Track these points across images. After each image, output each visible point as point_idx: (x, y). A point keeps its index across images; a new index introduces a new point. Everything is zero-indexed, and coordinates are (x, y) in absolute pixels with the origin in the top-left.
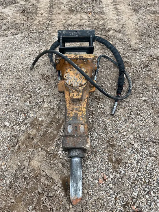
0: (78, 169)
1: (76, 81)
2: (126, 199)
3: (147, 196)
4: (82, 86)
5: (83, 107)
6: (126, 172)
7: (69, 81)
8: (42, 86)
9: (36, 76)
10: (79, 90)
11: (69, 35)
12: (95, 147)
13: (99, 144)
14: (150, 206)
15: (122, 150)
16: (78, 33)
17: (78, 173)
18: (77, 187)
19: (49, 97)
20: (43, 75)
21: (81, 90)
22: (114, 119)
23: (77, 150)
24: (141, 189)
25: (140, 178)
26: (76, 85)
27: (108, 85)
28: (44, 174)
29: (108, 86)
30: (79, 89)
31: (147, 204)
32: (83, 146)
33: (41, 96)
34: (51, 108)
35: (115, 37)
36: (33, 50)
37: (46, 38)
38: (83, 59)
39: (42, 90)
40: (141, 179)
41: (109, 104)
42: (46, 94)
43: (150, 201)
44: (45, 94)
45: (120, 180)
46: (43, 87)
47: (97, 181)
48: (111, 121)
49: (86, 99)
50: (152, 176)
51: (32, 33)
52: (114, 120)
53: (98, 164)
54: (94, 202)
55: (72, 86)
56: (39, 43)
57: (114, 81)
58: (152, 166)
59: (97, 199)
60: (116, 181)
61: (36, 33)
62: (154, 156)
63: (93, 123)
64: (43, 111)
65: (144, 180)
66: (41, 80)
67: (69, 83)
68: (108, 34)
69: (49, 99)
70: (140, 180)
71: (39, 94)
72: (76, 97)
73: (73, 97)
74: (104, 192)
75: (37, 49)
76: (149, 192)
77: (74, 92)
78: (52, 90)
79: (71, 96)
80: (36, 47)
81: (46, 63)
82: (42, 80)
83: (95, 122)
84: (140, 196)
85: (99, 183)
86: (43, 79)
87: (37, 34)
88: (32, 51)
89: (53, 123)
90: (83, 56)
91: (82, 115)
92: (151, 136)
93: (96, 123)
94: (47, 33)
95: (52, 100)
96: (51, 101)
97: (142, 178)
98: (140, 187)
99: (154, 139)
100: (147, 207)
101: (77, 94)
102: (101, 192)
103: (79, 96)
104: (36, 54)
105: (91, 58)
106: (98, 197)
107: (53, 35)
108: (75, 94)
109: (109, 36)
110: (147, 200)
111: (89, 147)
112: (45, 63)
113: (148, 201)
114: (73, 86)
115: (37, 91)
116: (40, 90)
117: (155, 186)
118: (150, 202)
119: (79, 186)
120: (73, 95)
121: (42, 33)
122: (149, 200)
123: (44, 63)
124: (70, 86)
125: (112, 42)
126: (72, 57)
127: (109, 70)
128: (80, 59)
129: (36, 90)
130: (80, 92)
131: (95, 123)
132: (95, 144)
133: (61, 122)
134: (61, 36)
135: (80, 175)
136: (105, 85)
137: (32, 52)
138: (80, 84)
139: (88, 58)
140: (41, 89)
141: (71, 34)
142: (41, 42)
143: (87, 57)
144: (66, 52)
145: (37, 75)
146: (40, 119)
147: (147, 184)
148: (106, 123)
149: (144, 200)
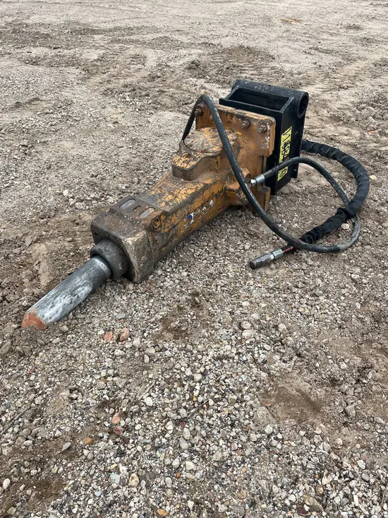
0: (85, 275)
1: (203, 144)
2: (121, 395)
3: (170, 426)
5: (183, 192)
6: (173, 357)
7: (191, 141)
10: (195, 156)
11: (253, 88)
12: (161, 287)
13: (174, 289)
14: (156, 449)
15: (208, 322)
17: (78, 280)
18: (52, 299)
21: (199, 158)
23: (110, 244)
24: (172, 404)
25: (193, 384)
26: (196, 148)
27: (296, 225)
28: (36, 268)
29: (293, 226)
30: (196, 154)
31: (153, 439)
32: (122, 237)
38: (243, 118)
40: (192, 389)
43: (168, 440)
45: (147, 359)
47: (102, 332)
49: (202, 185)
50: (224, 400)
53: (135, 312)
54: (59, 356)
58: (245, 385)
59: (71, 357)
60: (136, 354)
62: (269, 374)
65: (196, 393)
67: (189, 143)
70: (186, 387)
72: (181, 164)
73: (176, 162)
74: (94, 355)
76: (181, 422)
77: (184, 156)
84: (156, 413)
85: (102, 337)
90: (245, 114)
91: (171, 201)
92: (304, 339)
97: (198, 387)
98: (174, 400)
99: (306, 350)
100: (146, 444)
101: (186, 161)
102: (88, 352)
103: (188, 164)
105: (258, 120)
106: (74, 355)
108: (183, 159)
110: (164, 433)
111: (130, 243)
113: (161, 437)
117: (210, 422)
118: (164, 441)
119: (58, 298)
120: (180, 159)
122: (167, 436)
124: (187, 146)
128: (238, 116)
130: (195, 159)
132: (165, 283)
134: (238, 86)
135: (77, 285)
136: (290, 223)
139: (252, 118)
147: (196, 405)
149: (155, 426)
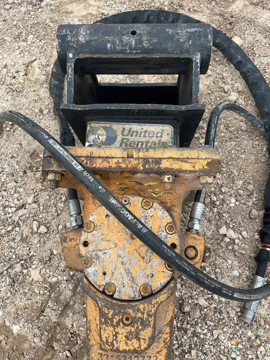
1: (129, 272)
4: (152, 295)
7: (100, 272)
8: (28, 195)
9: (13, 157)
10: (139, 315)
11: (105, 51)
16: (141, 42)
19: (49, 239)
20: (33, 154)
21: (150, 316)
22: (250, 334)
26: (126, 292)
27: (233, 201)
29: (232, 205)
30: (139, 310)
33: (22, 235)
34: (51, 285)
35: (251, 22)
36: (9, 62)
37: (48, 20)
38: (161, 173)
39: (25, 211)
41: (236, 273)
42: (38, 228)
44: (35, 230)
46: (30, 200)
48: (240, 346)
49: (168, 330)
51: (8, 7)
52: (250, 338)
55: (111, 296)
56: (25, 40)
57: (250, 187)
61: (20, 4)
63: (183, 351)
64: (25, 294)
66: (25, 172)
67: (100, 282)
68: (230, 9)
69: (49, 245)
71: (17, 229)
72: (127, 344)
73: (112, 343)
75: (21, 61)
77: (118, 324)
78: (56, 211)
79: (104, 340)
80: (18, 52)
81: (45, 112)
82: (29, 173)
83: (190, 348)
86: (31, 168)
87: (23, 9)
88: (6, 66)
89: (55, 345)
90: (158, 161)
93: (194, 352)
94: (51, 5)
95: (55, 252)
96: (52, 253)
101: (130, 333)
103: (139, 339)
104: (15, 77)
105: (195, 172)
107: (67, 12)
108: (122, 331)
109: (232, 17)
112: (41, 111)
114: (116, 296)
115: (10, 217)
116: (21, 212)
120: (116, 335)
121: (35, 5)
123: (37, 111)
124: (103, 292)
125: (244, 39)
126: (113, 163)
127: (233, 143)
128: (147, 172)
129: (10, 210)
130: (145, 324)
131: (190, 352)
133: (79, 342)
134: (71, 55)
136: (223, 200)
137: (5, 70)
138: (146, 286)
139: (180, 171)
140: (23, 206)
141: (114, 43)
142: (31, 36)
143: (176, 166)
144: (93, 120)
145: (15, 155)
146: (16, 329)
148: (226, 351)
